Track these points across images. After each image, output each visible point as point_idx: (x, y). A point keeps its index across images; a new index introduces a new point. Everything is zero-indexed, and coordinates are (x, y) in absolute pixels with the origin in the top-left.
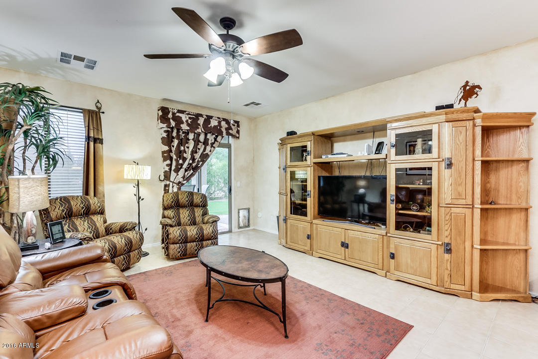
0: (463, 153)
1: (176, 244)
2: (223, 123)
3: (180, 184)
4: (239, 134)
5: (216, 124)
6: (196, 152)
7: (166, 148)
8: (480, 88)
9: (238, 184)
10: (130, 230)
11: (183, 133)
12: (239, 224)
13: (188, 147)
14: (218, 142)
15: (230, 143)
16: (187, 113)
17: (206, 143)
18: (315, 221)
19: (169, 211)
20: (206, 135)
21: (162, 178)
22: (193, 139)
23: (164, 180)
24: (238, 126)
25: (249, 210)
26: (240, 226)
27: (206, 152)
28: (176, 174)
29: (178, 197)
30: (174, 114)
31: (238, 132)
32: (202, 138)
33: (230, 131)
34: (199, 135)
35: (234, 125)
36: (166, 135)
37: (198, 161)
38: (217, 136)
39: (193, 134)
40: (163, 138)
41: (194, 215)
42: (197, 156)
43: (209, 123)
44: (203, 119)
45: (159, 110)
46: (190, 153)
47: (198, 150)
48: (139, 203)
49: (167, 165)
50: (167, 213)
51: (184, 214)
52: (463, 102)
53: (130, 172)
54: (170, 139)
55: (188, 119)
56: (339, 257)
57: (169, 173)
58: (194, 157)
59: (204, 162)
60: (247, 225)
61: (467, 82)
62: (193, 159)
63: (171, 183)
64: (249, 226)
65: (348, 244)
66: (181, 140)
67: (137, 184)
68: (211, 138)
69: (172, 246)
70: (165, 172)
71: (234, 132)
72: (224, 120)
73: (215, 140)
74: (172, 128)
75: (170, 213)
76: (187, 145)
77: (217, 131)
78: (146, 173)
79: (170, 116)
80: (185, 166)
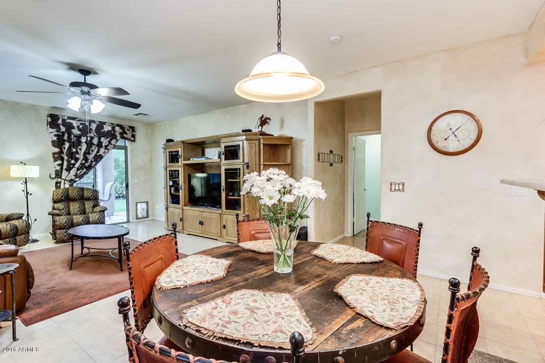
0: (254, 159)
1: (63, 229)
2: (117, 129)
3: (72, 182)
4: (134, 138)
5: (110, 128)
6: (89, 154)
7: (57, 150)
8: (270, 120)
9: (136, 181)
10: (17, 219)
11: (75, 136)
12: (137, 216)
13: (81, 149)
14: (111, 144)
15: (127, 145)
16: (78, 119)
17: (100, 145)
18: (185, 208)
19: (59, 204)
20: (100, 138)
21: (53, 176)
22: (86, 142)
23: (55, 178)
24: (133, 131)
25: (147, 203)
26: (139, 217)
27: (100, 153)
28: (67, 173)
29: (68, 192)
30: (64, 120)
31: (133, 136)
32: (95, 141)
33: (125, 135)
34: (92, 138)
35: (129, 130)
36: (57, 139)
37: (91, 161)
38: (111, 140)
39: (85, 138)
40: (53, 142)
41: (84, 207)
42: (91, 157)
43: (103, 128)
44: (96, 125)
45: (48, 117)
46: (82, 154)
47: (91, 152)
48: (27, 198)
49: (58, 165)
50: (56, 206)
51: (74, 207)
52: (260, 127)
53: (16, 171)
54: (61, 141)
55: (79, 124)
56: (199, 232)
57: (60, 172)
58: (87, 157)
59: (97, 162)
60: (145, 216)
61: (263, 115)
62: (86, 159)
63: (63, 181)
64: (147, 217)
65: (203, 222)
66: (73, 142)
67: (25, 181)
68: (104, 141)
69: (58, 231)
70: (56, 171)
71: (129, 136)
72: (118, 125)
73: (110, 142)
74: (63, 133)
75: (60, 205)
76: (79, 147)
77: (111, 135)
78: (34, 172)
79: (60, 122)
80: (77, 165)
